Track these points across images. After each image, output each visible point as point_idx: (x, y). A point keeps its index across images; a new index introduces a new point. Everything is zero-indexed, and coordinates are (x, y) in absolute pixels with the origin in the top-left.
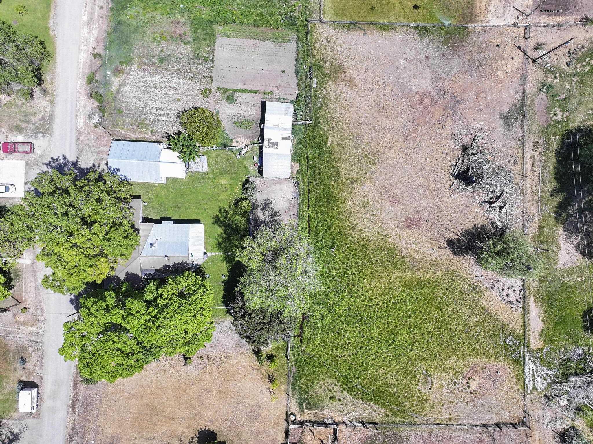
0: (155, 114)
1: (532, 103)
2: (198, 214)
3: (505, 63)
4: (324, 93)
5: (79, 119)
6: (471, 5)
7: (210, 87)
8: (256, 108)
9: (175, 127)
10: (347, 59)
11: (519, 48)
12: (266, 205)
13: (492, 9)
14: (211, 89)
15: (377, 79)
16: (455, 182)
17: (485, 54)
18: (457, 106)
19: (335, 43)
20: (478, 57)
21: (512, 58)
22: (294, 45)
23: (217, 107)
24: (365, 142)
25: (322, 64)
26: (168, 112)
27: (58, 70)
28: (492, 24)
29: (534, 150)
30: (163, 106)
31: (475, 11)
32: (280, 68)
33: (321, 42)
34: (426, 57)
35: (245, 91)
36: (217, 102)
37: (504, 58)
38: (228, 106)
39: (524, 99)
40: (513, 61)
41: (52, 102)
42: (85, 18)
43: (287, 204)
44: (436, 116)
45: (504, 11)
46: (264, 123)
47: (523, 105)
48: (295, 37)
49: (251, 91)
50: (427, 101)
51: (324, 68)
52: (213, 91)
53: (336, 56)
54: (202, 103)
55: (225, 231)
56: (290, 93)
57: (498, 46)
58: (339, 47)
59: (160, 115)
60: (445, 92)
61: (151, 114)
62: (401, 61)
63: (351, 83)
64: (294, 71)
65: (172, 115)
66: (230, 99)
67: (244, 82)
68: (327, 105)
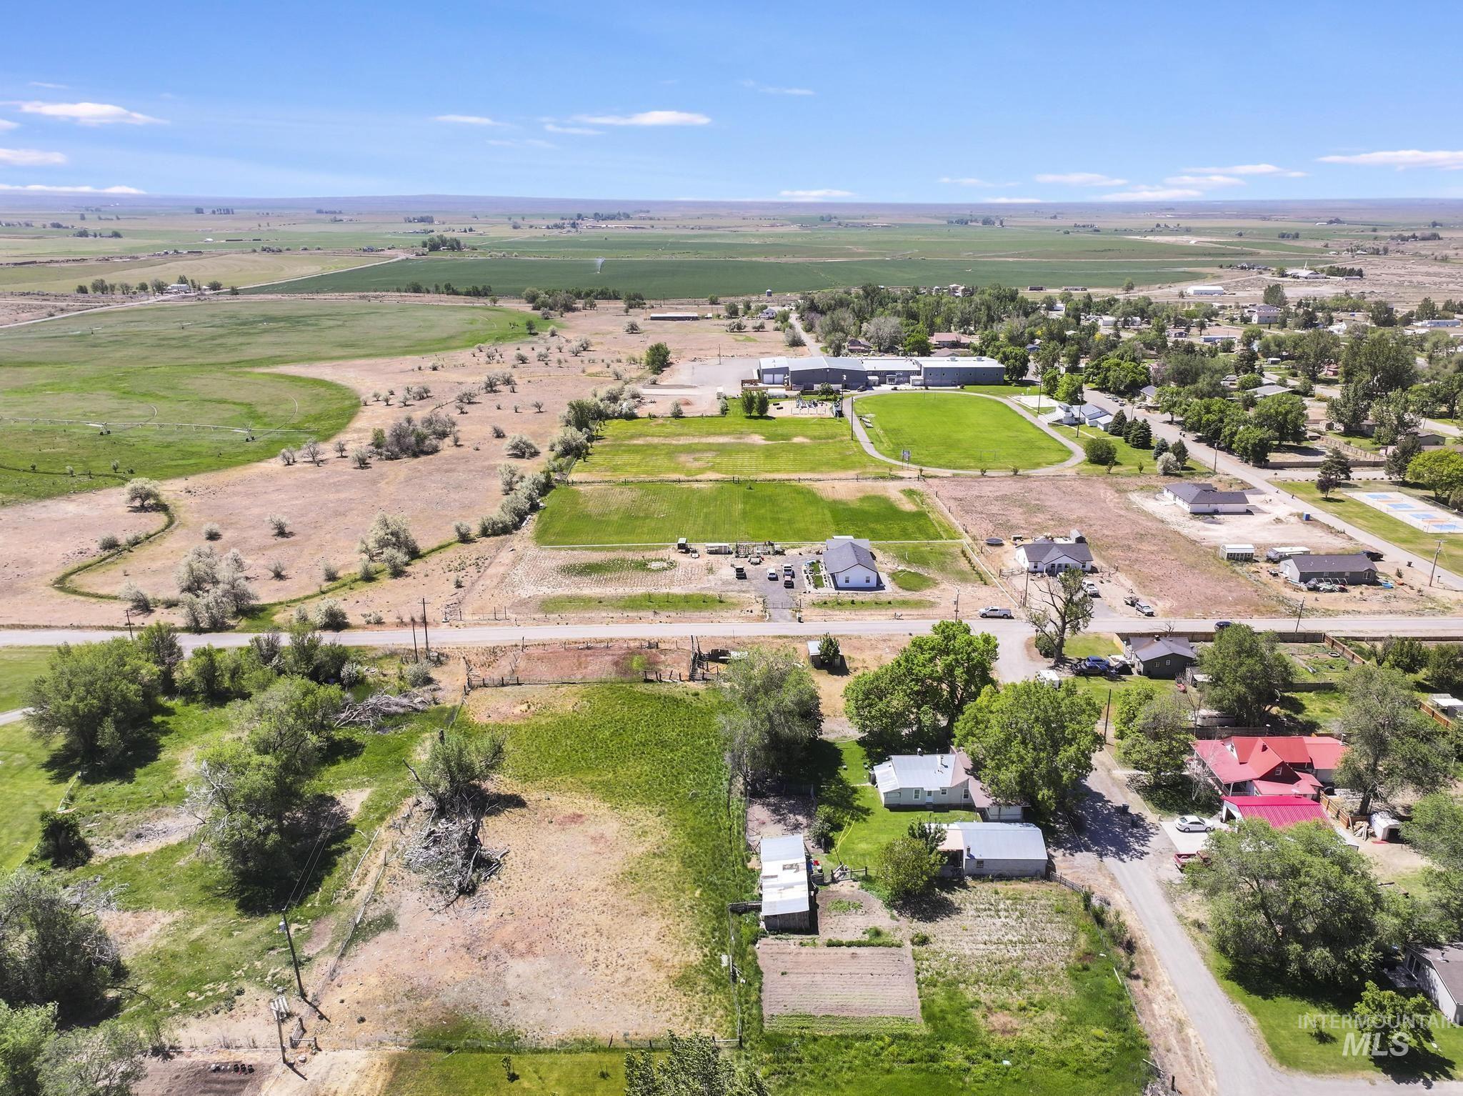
0: (999, 911)
1: (334, 942)
2: (895, 817)
3: (360, 996)
4: (706, 950)
5: (1124, 900)
6: (392, 1085)
7: (916, 948)
8: (827, 926)
9: (956, 897)
10: (664, 996)
11: (322, 1017)
12: (795, 829)
13: (353, 1076)
14: (913, 944)
15: (608, 972)
16: (498, 857)
17: (393, 1008)
18: (468, 942)
19: (687, 1019)
20: (407, 1004)
21: (342, 1002)
22: (766, 1013)
23: (895, 923)
25: (712, 987)
26: (979, 914)
27: (1196, 957)
28: (364, 1052)
29: (354, 892)
30: (989, 920)
31: (389, 1075)
32: (792, 978)
33: (714, 1020)
34: (508, 1005)
35: (850, 945)
36: (897, 929)
37: (358, 1003)
38: (876, 925)
39: (346, 948)
40: (342, 998)
41: (1180, 917)
42: (1190, 1032)
44: (510, 928)
45: (328, 1072)
46: (810, 896)
47: (351, 942)
48: (765, 1024)
49: (840, 944)
50: (521, 946)
51: (708, 982)
52: (909, 942)
53: (684, 999)
54: (925, 928)
55: (851, 803)
56: (769, 947)
57: (362, 1020)
58: (678, 1013)
59: (990, 910)
60: (485, 958)
61: (1006, 911)
62: (560, 998)
63: (658, 965)
64: (765, 975)
65: (969, 911)
66: (878, 933)
67: (854, 955)
68: (703, 934)
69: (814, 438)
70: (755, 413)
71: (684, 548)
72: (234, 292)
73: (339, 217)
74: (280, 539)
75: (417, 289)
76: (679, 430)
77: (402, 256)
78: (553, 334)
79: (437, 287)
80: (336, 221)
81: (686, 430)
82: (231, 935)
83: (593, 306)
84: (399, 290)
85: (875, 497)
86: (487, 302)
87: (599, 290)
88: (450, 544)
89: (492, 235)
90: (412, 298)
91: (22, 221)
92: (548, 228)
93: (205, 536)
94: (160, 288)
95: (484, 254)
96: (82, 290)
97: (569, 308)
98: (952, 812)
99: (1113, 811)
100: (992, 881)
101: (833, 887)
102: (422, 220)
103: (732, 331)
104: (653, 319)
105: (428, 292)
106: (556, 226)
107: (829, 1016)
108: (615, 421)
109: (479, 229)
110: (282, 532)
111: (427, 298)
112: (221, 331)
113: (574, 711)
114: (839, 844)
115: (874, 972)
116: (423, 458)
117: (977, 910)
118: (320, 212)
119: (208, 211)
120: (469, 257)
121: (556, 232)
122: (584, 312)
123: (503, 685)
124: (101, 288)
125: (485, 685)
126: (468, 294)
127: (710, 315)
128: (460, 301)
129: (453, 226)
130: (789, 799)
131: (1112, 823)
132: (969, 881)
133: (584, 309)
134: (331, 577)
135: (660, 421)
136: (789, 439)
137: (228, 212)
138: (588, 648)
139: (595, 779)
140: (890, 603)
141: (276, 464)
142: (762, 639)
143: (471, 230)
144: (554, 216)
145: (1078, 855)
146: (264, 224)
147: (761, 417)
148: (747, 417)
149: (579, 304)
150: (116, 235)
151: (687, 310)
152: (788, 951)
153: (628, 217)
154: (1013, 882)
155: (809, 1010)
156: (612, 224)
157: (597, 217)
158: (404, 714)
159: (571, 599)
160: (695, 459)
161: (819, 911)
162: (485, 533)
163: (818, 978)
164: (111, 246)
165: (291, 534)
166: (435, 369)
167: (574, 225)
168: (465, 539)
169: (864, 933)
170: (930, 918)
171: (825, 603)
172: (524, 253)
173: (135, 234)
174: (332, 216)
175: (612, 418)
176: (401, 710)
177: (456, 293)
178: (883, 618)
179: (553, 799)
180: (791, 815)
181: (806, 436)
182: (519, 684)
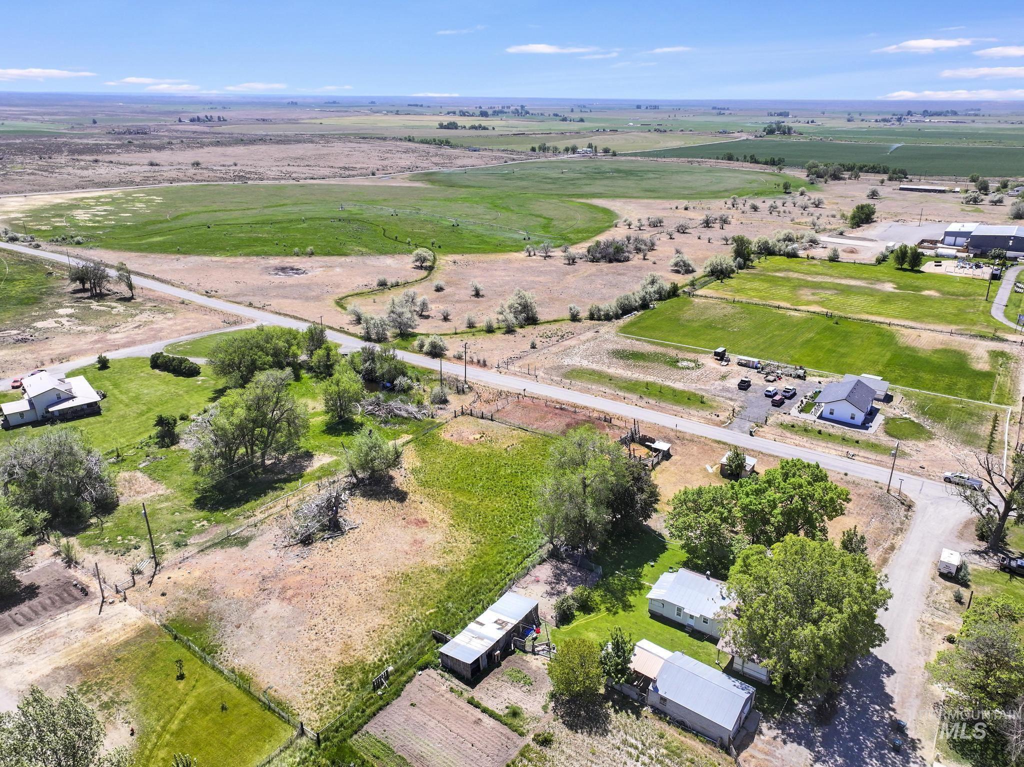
0: (644, 754)
1: (208, 541)
2: (648, 624)
3: (180, 579)
4: (386, 657)
6: (127, 643)
7: (533, 744)
8: (487, 686)
9: (618, 719)
10: (322, 674)
11: (150, 582)
12: (554, 594)
13: (119, 626)
14: (534, 740)
16: (347, 528)
17: (185, 596)
18: (269, 575)
19: (315, 700)
21: (169, 578)
22: (366, 728)
23: (541, 713)
24: (393, 594)
26: (622, 746)
28: (140, 614)
29: (253, 516)
30: (625, 758)
32: (415, 712)
33: (330, 711)
34: (238, 627)
35: (485, 711)
36: (537, 719)
37: (175, 583)
38: (524, 707)
39: (208, 547)
40: (172, 576)
43: (531, 587)
44: (299, 578)
45: (112, 616)
47: (215, 545)
48: (355, 737)
49: (477, 706)
50: (290, 593)
51: (359, 680)
52: (532, 736)
53: (331, 684)
54: (560, 731)
55: (624, 595)
56: (428, 678)
58: (316, 692)
59: (636, 748)
60: (265, 590)
61: (651, 758)
63: (347, 649)
64: (399, 699)
65: (614, 738)
66: (515, 714)
67: (478, 722)
68: (397, 643)
69: (943, 293)
70: (906, 266)
71: (721, 357)
72: (614, 154)
73: (722, 112)
74: (473, 298)
75: (730, 158)
76: (825, 271)
77: (744, 136)
78: (802, 194)
79: (745, 157)
80: (720, 114)
81: (830, 272)
82: (173, 514)
83: (857, 177)
84: (718, 158)
85: (955, 351)
86: (775, 169)
87: (872, 165)
88: (563, 320)
89: (827, 126)
90: (725, 164)
91: (540, 112)
92: (876, 121)
93: (434, 289)
94: (574, 150)
95: (806, 138)
96: (533, 150)
97: (836, 177)
98: (706, 643)
99: (887, 721)
100: (669, 723)
101: (529, 657)
102: (780, 114)
103: (968, 203)
104: (901, 189)
105: (738, 160)
106: (885, 120)
107: (403, 759)
108: (778, 257)
109: (819, 121)
110: (477, 294)
111: (735, 165)
112: (583, 176)
113: (506, 449)
114: (574, 624)
115: (477, 744)
116: (615, 264)
117: (625, 742)
118: (714, 108)
119: (643, 108)
120: (793, 139)
121: (882, 124)
122: (848, 181)
123: (482, 418)
124: (544, 149)
125: (471, 415)
126: (766, 163)
127: (957, 189)
128: (757, 168)
129: (799, 119)
130: (578, 571)
131: (870, 733)
132: (647, 711)
133: (850, 179)
134: (471, 325)
135: (815, 262)
136: (921, 291)
137: (656, 107)
138: (561, 409)
139: (465, 500)
140: (857, 442)
141: (523, 255)
142: (703, 439)
143: (812, 122)
144: (888, 113)
145: (792, 746)
146: (672, 115)
147: (912, 270)
148: (898, 269)
149: (846, 175)
150: (582, 120)
151: (942, 185)
152: (437, 689)
153: (955, 113)
154: (688, 735)
155: (395, 744)
156: (935, 119)
157: (925, 113)
158: (406, 418)
159: (593, 373)
160: (813, 294)
161: (496, 670)
162: (592, 317)
163: (432, 723)
164: (576, 126)
165: (483, 296)
166: (686, 209)
167: (899, 120)
168: (575, 318)
169: (507, 708)
170: (572, 726)
171: (793, 426)
172: (837, 139)
173: (591, 120)
174: (718, 111)
175: (776, 255)
176: (405, 415)
177: (757, 162)
178: (833, 452)
179: (424, 504)
180: (565, 584)
181: (938, 291)
182: (492, 420)
